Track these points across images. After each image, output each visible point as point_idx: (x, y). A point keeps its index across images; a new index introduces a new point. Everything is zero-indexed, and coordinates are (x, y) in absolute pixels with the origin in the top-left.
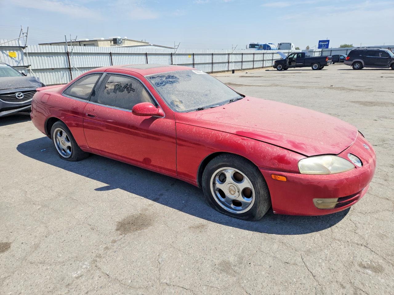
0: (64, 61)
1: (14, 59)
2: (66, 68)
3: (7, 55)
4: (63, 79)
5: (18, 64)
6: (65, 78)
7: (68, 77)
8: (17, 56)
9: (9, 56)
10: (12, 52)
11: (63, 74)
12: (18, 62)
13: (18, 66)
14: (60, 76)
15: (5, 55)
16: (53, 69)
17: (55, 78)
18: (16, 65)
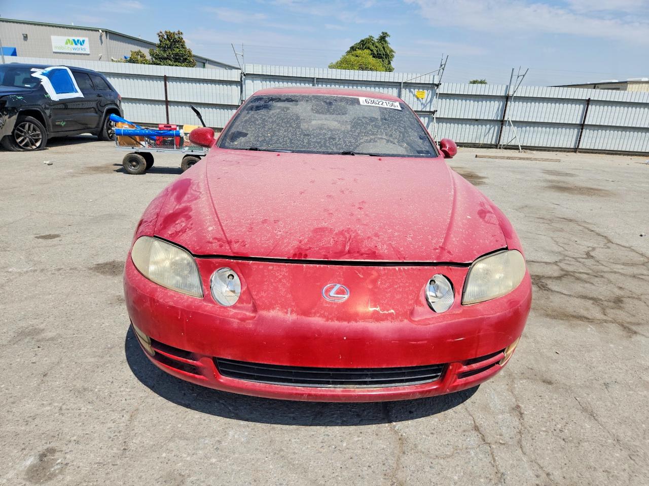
0: (498, 110)
1: (420, 101)
2: (497, 121)
3: (414, 95)
4: (487, 137)
5: (423, 108)
6: (491, 135)
7: (495, 135)
8: (425, 96)
9: (416, 96)
10: (421, 90)
11: (490, 129)
12: (424, 105)
13: (423, 110)
14: (483, 131)
15: (412, 95)
16: (477, 120)
17: (475, 134)
18: (419, 110)
